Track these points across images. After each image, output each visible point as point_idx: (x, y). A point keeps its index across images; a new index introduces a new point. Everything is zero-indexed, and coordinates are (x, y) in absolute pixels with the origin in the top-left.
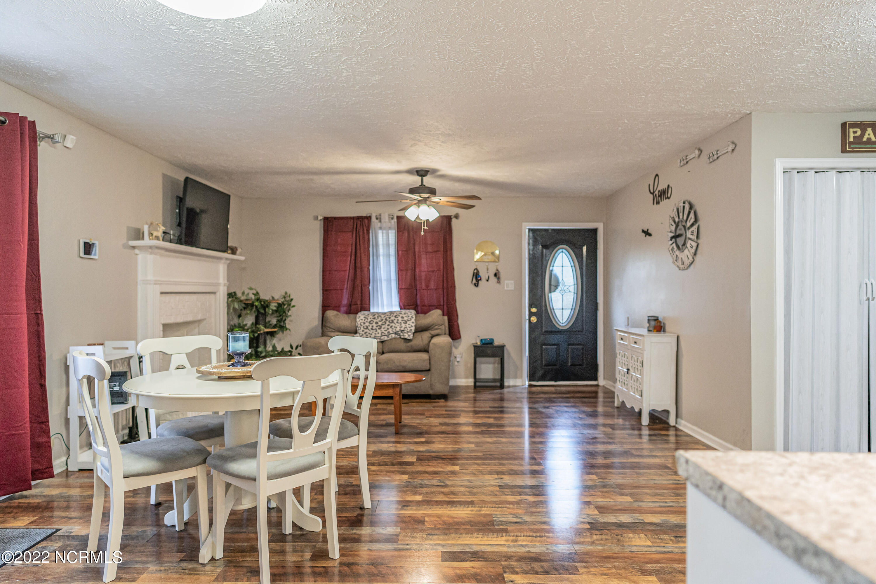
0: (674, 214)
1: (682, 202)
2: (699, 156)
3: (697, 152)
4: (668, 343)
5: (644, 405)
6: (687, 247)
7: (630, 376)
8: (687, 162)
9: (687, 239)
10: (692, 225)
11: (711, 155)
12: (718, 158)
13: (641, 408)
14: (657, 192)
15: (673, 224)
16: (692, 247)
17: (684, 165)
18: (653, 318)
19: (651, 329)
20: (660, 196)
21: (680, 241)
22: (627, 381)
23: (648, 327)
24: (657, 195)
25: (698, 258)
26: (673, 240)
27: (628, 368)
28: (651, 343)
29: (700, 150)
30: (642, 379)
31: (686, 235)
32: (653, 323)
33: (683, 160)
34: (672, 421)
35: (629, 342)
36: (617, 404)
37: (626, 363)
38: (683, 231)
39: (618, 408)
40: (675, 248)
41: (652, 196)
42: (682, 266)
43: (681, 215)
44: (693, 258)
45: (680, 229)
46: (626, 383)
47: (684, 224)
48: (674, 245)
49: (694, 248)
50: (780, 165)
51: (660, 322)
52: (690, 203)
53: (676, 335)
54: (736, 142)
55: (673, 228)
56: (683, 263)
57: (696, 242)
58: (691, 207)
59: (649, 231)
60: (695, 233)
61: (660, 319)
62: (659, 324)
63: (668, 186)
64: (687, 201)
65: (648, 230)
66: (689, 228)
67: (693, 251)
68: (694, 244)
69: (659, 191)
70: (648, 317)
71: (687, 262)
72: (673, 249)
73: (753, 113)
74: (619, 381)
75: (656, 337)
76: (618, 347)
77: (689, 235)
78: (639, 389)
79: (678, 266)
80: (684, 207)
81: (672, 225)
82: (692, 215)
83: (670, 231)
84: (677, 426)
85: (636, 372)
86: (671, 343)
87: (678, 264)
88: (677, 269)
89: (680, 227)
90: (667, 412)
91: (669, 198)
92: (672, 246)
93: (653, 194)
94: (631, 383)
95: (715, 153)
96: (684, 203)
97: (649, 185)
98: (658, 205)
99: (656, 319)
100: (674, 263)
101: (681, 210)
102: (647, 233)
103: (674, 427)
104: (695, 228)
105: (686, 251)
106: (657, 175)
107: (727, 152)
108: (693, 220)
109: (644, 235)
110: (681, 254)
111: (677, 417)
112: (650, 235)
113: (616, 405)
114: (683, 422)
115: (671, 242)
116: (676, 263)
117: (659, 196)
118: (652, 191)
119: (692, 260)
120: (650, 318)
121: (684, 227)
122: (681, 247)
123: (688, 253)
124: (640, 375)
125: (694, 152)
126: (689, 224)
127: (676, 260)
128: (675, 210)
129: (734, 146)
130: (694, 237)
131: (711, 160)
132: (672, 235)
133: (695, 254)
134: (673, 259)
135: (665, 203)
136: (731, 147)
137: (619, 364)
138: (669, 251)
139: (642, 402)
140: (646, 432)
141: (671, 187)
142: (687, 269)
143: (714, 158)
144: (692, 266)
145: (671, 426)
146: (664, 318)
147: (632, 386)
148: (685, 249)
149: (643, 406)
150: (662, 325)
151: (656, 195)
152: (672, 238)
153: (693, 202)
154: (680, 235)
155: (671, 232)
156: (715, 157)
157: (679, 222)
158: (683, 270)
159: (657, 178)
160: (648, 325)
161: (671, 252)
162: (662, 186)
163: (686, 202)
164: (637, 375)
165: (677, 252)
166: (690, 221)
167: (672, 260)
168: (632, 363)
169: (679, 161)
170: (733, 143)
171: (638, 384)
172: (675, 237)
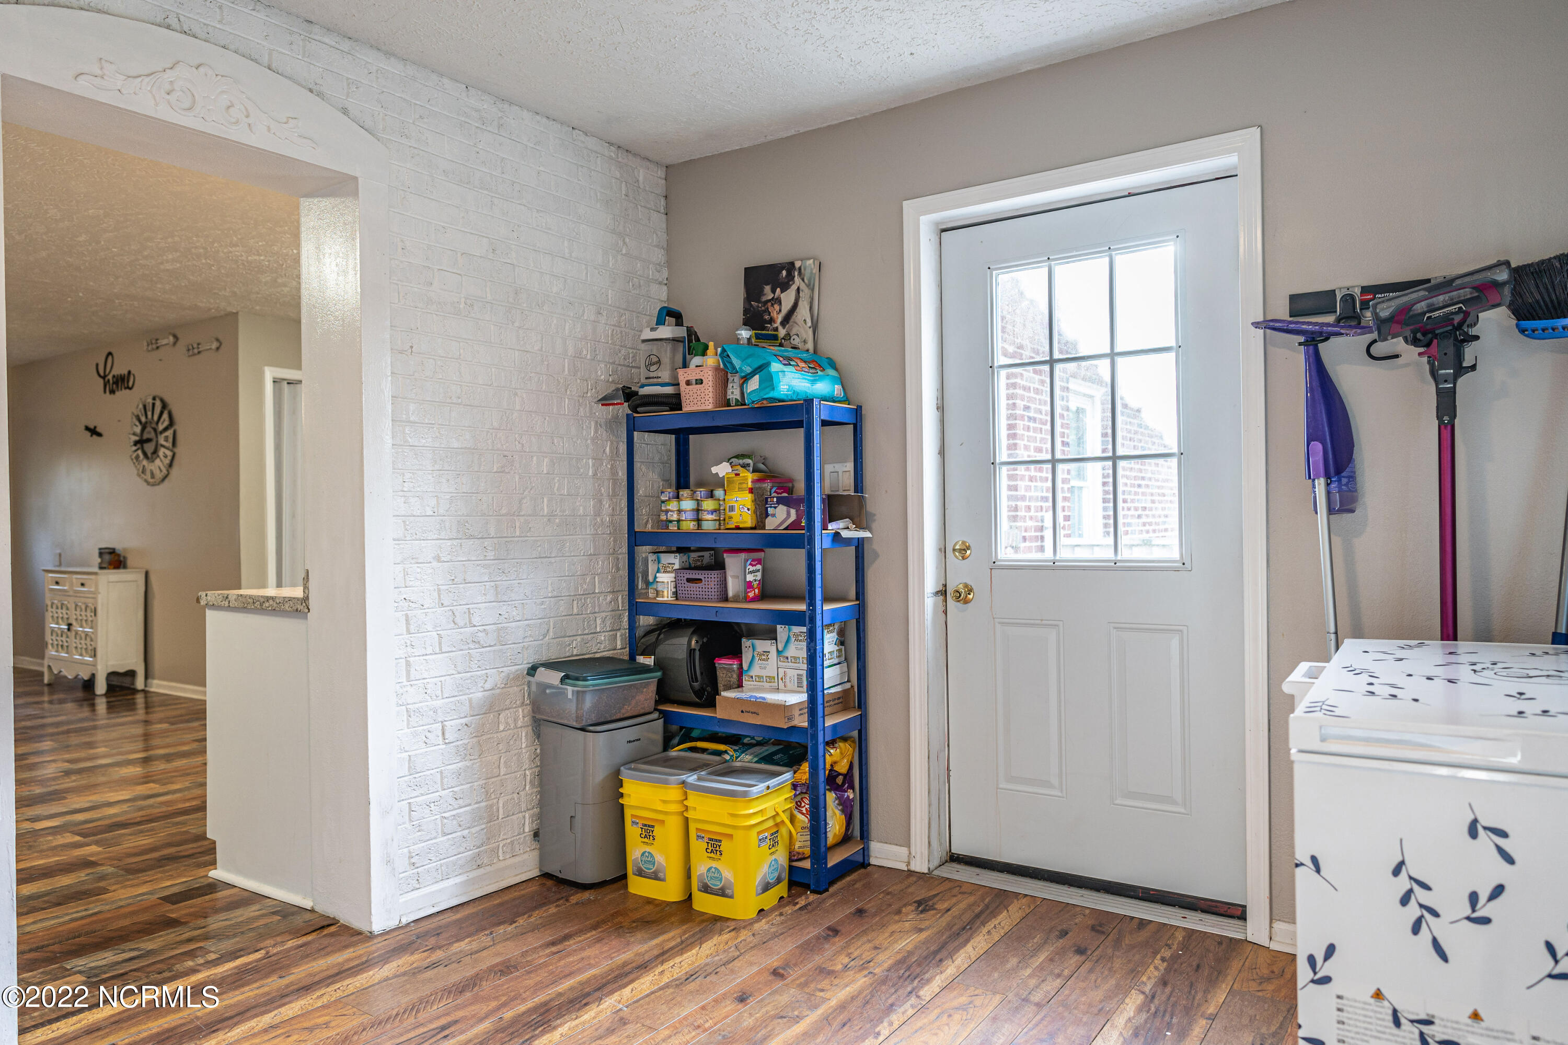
0: (139, 411)
1: (151, 397)
2: (175, 344)
3: (171, 339)
4: (133, 581)
5: (99, 667)
6: (158, 456)
7: (73, 633)
8: (158, 348)
9: (159, 446)
10: (166, 429)
11: (191, 347)
12: (199, 352)
13: (94, 672)
14: (110, 377)
15: (137, 423)
16: (166, 456)
17: (153, 350)
18: (107, 551)
19: (104, 566)
20: (116, 383)
21: (149, 448)
22: (67, 642)
23: (100, 564)
24: (111, 382)
25: (175, 471)
26: (139, 446)
27: (70, 622)
28: (109, 582)
29: (176, 337)
30: (95, 633)
31: (157, 441)
32: (107, 557)
33: (152, 344)
34: (140, 683)
35: (72, 585)
36: (49, 680)
37: (66, 616)
38: (152, 435)
39: (49, 685)
40: (141, 456)
41: (101, 381)
42: (151, 480)
43: (149, 414)
44: (168, 471)
45: (149, 433)
46: (65, 644)
47: (154, 425)
48: (140, 452)
49: (169, 458)
50: (270, 374)
51: (119, 555)
52: (162, 401)
53: (144, 570)
54: (221, 338)
55: (138, 429)
56: (153, 476)
57: (172, 451)
58: (164, 406)
59: (98, 430)
60: (171, 440)
61: (117, 552)
62: (116, 558)
63: (129, 372)
64: (158, 397)
65: (95, 427)
66: (161, 433)
67: (167, 461)
68: (169, 453)
69: (114, 376)
70: (100, 549)
71: (159, 475)
72: (137, 457)
73: (240, 313)
74: (52, 644)
75: (113, 575)
76: (48, 595)
77: (162, 441)
78: (90, 648)
79: (146, 481)
80: (154, 405)
81: (137, 426)
82: (165, 416)
83: (132, 432)
84: (147, 689)
85: (84, 624)
86: (136, 581)
87: (145, 477)
88: (145, 484)
89: (149, 429)
90: (131, 674)
91: (130, 389)
92: (136, 454)
93: (104, 377)
94: (75, 643)
95: (195, 346)
96: (154, 399)
97: (97, 365)
98: (112, 396)
99: (112, 552)
100: (139, 475)
101: (149, 407)
102: (94, 432)
103: (143, 691)
104: (169, 433)
105: (158, 462)
106: (110, 354)
107: (210, 349)
108: (166, 423)
109: (89, 434)
110: (151, 464)
111: (147, 677)
112: (99, 435)
113: (46, 681)
114: (155, 682)
115: (134, 448)
116: (142, 475)
117: (114, 383)
118: (102, 373)
119: (166, 473)
120: (103, 551)
121: (155, 430)
122: (149, 455)
123: (158, 465)
124: (91, 628)
125: (168, 338)
126: (161, 427)
127: (143, 472)
128: (141, 406)
129: (218, 344)
130: (169, 444)
131: (191, 352)
132: (137, 438)
133: (171, 465)
134: (138, 470)
135: (122, 394)
136: (215, 345)
137: (51, 620)
138: (132, 459)
139: (94, 665)
140: (101, 705)
141: (134, 376)
142: (159, 484)
143: (194, 351)
144: (166, 481)
145: (138, 691)
146: (125, 550)
147: (76, 648)
148: (156, 458)
149: (97, 670)
150: (122, 559)
151: (109, 380)
152: (136, 443)
153: (167, 399)
154: (149, 440)
155: (134, 434)
156: (196, 351)
157: (146, 423)
158: (154, 485)
159: (110, 358)
160: (99, 560)
161: (135, 461)
162: (119, 370)
163: (157, 399)
164: (86, 630)
165: (145, 462)
166: (162, 424)
167: (136, 472)
168: (76, 614)
169: (145, 344)
170: (217, 340)
171: (88, 642)
172: (141, 442)
